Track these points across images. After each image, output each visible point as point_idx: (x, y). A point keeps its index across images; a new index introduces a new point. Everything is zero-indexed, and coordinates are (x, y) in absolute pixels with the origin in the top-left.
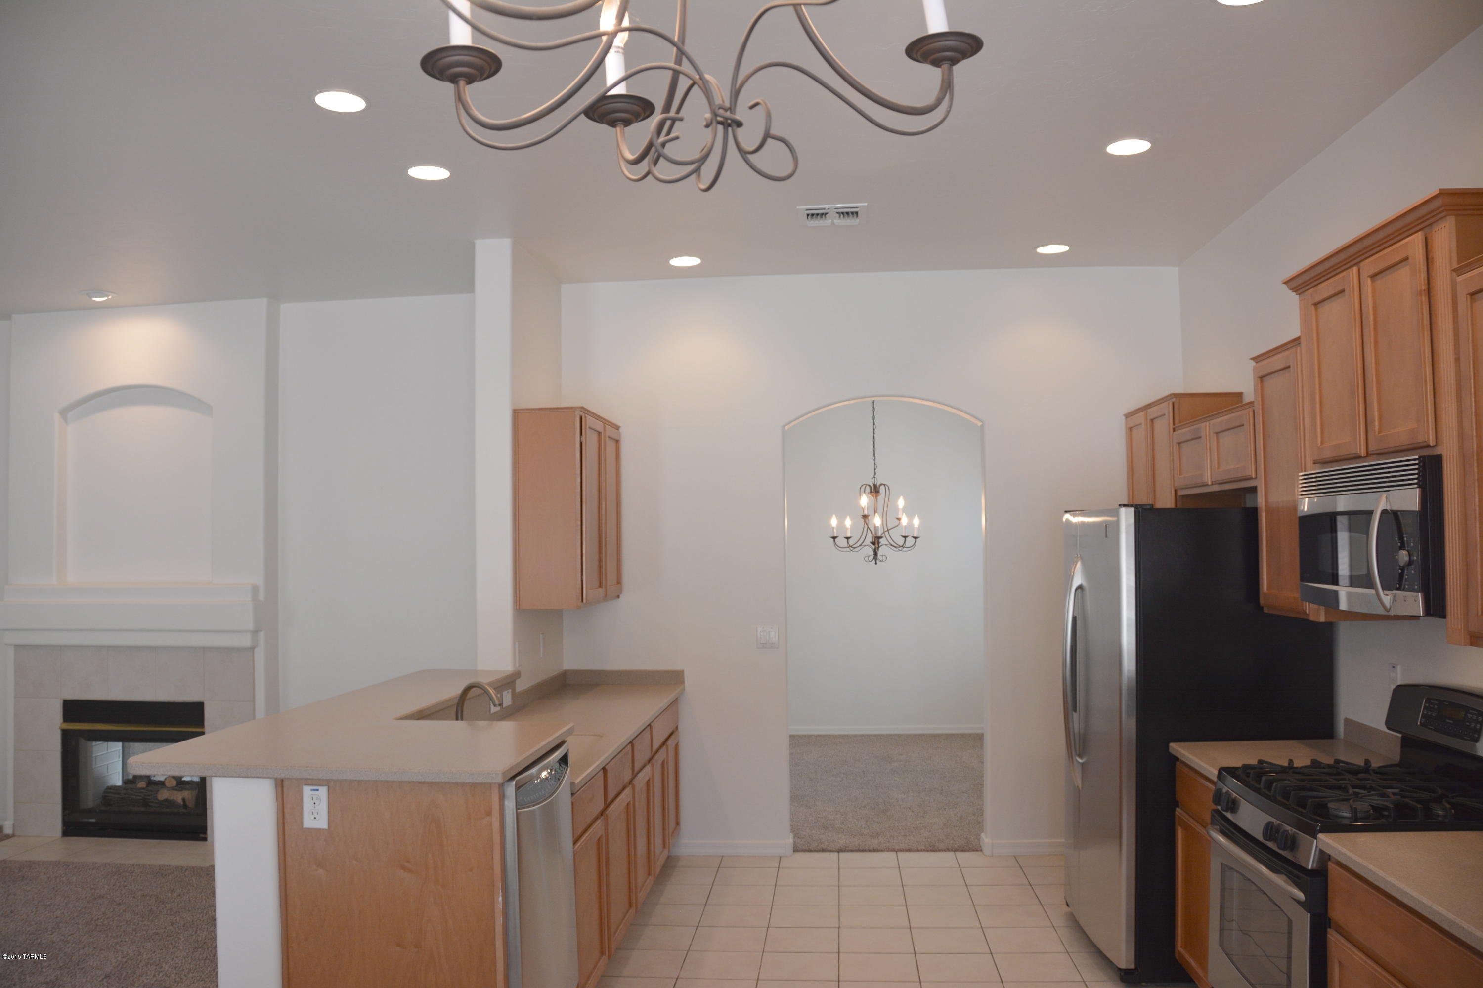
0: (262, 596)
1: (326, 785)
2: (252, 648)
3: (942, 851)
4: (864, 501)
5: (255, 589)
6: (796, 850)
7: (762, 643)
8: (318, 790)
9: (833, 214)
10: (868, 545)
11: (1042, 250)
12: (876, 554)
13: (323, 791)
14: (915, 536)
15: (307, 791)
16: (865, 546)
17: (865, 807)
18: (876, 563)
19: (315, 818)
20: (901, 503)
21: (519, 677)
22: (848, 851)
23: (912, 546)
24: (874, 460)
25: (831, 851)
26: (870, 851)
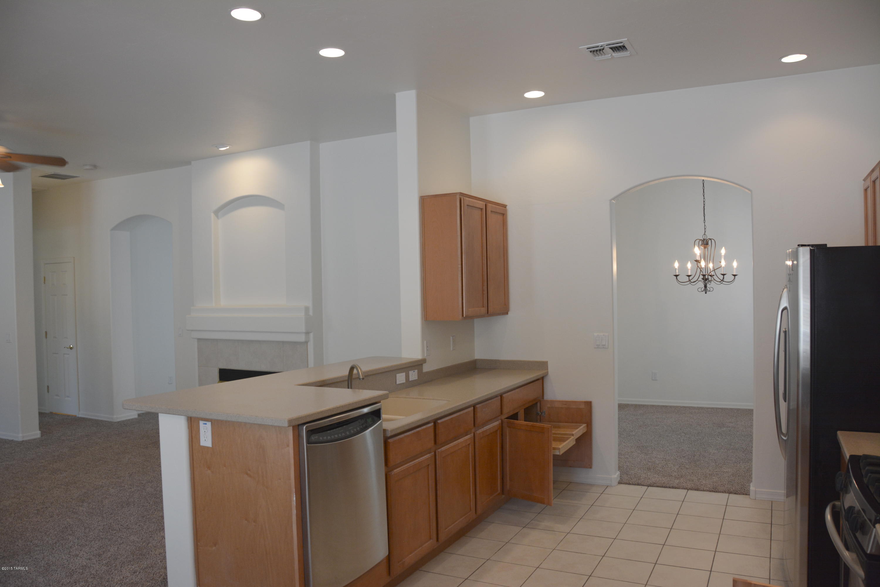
0: (311, 313)
1: (210, 421)
2: (306, 342)
3: (721, 492)
4: (697, 251)
5: (307, 309)
6: (620, 483)
7: (598, 345)
8: (206, 424)
9: (607, 50)
10: (700, 281)
11: (785, 60)
12: (706, 286)
13: (209, 424)
14: (734, 274)
15: (201, 423)
16: (699, 281)
17: (684, 457)
18: (706, 293)
19: (205, 440)
20: (723, 251)
21: (425, 362)
22: (654, 487)
23: (733, 280)
24: (704, 223)
25: (643, 485)
26: (670, 487)
